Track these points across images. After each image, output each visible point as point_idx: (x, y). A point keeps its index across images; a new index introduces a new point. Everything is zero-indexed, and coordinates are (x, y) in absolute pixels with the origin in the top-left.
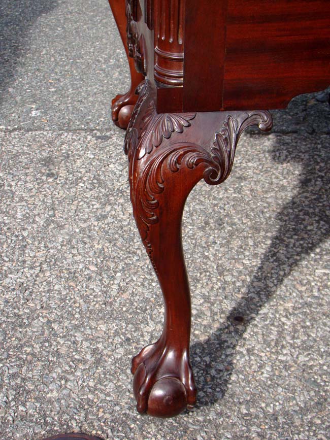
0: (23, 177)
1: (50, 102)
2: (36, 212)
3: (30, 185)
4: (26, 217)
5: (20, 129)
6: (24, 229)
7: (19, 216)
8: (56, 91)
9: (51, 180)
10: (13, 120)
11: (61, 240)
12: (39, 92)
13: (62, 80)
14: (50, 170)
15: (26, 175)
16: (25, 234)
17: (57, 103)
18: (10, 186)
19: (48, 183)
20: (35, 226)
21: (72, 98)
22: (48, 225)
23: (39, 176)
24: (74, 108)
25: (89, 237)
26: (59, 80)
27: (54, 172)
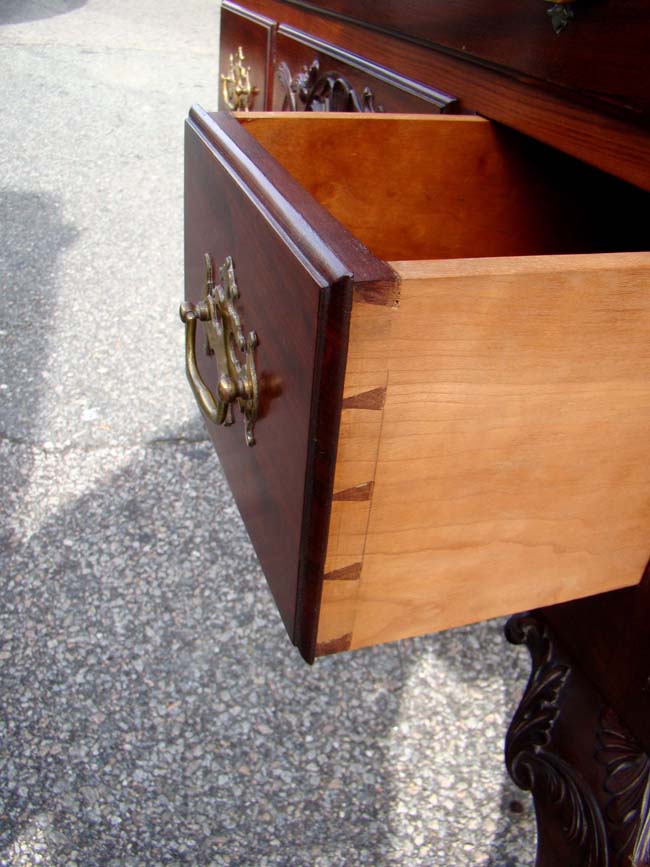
0: (104, 546)
1: (105, 393)
2: (143, 618)
3: (119, 561)
4: (131, 630)
5: (74, 445)
6: (135, 657)
7: (119, 628)
8: (108, 374)
9: (147, 548)
10: (61, 429)
11: (197, 674)
12: (84, 376)
13: (111, 352)
14: (140, 528)
15: (107, 539)
16: (139, 665)
17: (115, 395)
18: (90, 565)
19: (145, 554)
20: (149, 647)
21: (134, 383)
22: (169, 643)
23: (127, 542)
24: (141, 401)
25: (239, 662)
26: (106, 352)
27: (147, 530)
